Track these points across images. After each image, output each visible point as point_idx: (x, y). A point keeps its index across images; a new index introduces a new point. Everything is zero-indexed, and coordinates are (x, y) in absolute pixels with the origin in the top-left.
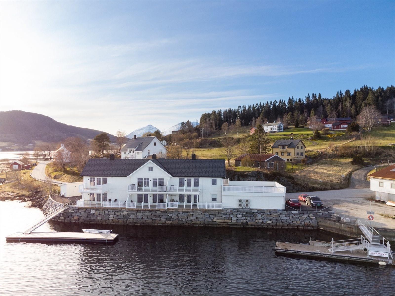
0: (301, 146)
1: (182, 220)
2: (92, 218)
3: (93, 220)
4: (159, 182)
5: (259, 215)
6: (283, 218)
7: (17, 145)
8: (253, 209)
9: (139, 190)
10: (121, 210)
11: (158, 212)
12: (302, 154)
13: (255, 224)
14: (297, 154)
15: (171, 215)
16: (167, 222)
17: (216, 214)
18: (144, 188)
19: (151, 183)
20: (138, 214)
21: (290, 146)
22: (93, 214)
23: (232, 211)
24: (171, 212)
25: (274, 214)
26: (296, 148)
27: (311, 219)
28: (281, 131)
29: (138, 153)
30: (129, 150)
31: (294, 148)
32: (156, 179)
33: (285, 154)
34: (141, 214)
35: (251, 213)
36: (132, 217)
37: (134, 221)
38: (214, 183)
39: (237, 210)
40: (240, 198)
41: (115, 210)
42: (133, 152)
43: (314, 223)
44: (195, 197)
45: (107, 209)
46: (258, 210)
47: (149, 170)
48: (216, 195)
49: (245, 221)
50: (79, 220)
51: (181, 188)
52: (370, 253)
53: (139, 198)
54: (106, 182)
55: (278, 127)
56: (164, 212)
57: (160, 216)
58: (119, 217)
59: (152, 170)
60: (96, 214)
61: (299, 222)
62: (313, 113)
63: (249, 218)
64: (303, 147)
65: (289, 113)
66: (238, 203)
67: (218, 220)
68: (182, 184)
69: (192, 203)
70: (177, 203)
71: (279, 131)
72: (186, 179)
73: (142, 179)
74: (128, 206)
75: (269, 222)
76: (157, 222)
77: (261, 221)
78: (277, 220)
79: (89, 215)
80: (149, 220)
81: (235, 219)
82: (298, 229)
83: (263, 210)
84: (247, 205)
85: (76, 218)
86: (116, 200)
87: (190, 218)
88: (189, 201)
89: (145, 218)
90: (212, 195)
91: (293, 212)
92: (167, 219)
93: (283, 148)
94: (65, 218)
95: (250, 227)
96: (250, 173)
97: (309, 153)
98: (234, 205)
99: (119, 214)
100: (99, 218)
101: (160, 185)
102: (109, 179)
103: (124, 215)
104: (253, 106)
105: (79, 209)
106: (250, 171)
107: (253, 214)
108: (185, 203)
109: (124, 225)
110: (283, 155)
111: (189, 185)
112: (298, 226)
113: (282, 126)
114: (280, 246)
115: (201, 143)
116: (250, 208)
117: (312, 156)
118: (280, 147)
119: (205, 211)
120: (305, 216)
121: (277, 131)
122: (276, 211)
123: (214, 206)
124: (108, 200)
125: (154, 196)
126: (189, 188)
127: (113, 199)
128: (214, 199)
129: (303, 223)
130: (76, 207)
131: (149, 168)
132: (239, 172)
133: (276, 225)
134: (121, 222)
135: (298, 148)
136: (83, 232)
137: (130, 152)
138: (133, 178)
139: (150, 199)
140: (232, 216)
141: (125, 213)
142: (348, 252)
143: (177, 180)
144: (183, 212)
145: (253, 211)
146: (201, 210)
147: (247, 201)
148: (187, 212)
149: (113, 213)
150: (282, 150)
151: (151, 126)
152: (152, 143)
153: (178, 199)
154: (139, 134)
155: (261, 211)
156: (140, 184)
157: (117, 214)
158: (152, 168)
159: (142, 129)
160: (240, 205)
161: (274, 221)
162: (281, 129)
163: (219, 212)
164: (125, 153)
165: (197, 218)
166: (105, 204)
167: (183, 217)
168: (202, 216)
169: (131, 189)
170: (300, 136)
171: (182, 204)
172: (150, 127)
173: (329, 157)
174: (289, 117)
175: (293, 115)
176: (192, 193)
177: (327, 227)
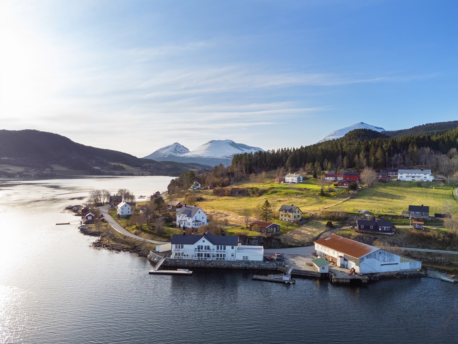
0: (298, 211)
1: (218, 265)
2: (177, 264)
3: (178, 265)
4: (208, 248)
5: (252, 263)
6: (262, 265)
7: (34, 169)
8: (249, 261)
9: (199, 251)
10: (191, 260)
11: (207, 262)
12: (299, 216)
13: (250, 267)
14: (295, 217)
15: (213, 263)
16: (211, 266)
17: (233, 262)
18: (201, 250)
19: (204, 248)
20: (198, 262)
21: (291, 211)
22: (178, 262)
23: (240, 261)
24: (213, 262)
25: (259, 263)
26: (294, 212)
27: (274, 266)
28: (300, 182)
29: (189, 219)
30: (182, 215)
31: (293, 213)
32: (206, 246)
33: (287, 216)
34: (200, 262)
35: (248, 262)
36: (195, 263)
37: (197, 265)
38: (233, 248)
39: (242, 261)
40: (244, 256)
41: (188, 260)
42: (185, 217)
43: (275, 267)
44: (224, 255)
45: (184, 260)
46: (252, 261)
47: (203, 242)
48: (233, 253)
49: (246, 266)
50: (171, 264)
51: (218, 250)
52: (283, 279)
53: (199, 255)
54: (182, 247)
55: (297, 179)
56: (210, 261)
57: (208, 263)
58: (190, 263)
59: (204, 242)
60: (179, 262)
61: (269, 267)
62: (330, 165)
63: (247, 265)
64: (300, 211)
65: (310, 164)
66: (243, 258)
67: (234, 265)
68: (218, 249)
69: (223, 257)
70: (216, 258)
71: (298, 182)
72: (220, 246)
73: (200, 246)
74: (194, 258)
75: (256, 266)
76: (207, 266)
77: (252, 266)
78: (259, 266)
79: (176, 262)
80: (203, 265)
81: (241, 265)
82: (268, 270)
83: (254, 261)
84: (247, 259)
85: (170, 264)
86: (187, 255)
87: (222, 264)
88: (221, 256)
89: (202, 264)
90: (232, 254)
91: (267, 262)
92: (211, 265)
93: (286, 212)
94: (165, 264)
95: (248, 268)
96: (255, 237)
97: (305, 214)
98: (241, 259)
99: (190, 262)
100: (181, 264)
101: (208, 249)
102: (185, 246)
103: (192, 263)
104: (282, 149)
105: (171, 259)
106: (255, 236)
107: (249, 263)
108: (219, 257)
109: (192, 267)
110: (286, 217)
111: (221, 249)
112: (268, 268)
113: (300, 178)
114: (255, 276)
115: (232, 192)
116: (248, 260)
117: (306, 218)
118: (284, 210)
119: (228, 261)
120: (272, 264)
121: (297, 182)
122: (259, 262)
123: (232, 259)
124: (184, 255)
125: (205, 254)
126: (221, 250)
127: (186, 255)
128: (233, 256)
129: (271, 267)
130: (170, 259)
131: (203, 241)
132: (249, 236)
133: (259, 268)
134: (191, 266)
135: (295, 212)
136: (177, 270)
137: (183, 217)
138: (196, 245)
139: (203, 255)
140: (240, 264)
141: (192, 262)
142: (277, 279)
143: (215, 247)
144: (218, 262)
145: (249, 262)
146: (226, 261)
147: (247, 257)
148: (220, 262)
149: (187, 262)
150: (285, 213)
151: (178, 144)
152: (198, 212)
153: (216, 255)
154: (164, 153)
155: (253, 262)
156: (199, 248)
157: (189, 262)
158: (204, 241)
159: (167, 148)
160: (244, 259)
161: (258, 266)
162: (301, 180)
163: (234, 262)
164: (179, 217)
165: (225, 264)
166: (184, 258)
167: (218, 264)
168: (227, 263)
169: (195, 251)
170: (311, 191)
171: (218, 257)
172: (177, 146)
173: (317, 219)
174: (310, 167)
175: (313, 165)
176: (223, 253)
177: (280, 269)
